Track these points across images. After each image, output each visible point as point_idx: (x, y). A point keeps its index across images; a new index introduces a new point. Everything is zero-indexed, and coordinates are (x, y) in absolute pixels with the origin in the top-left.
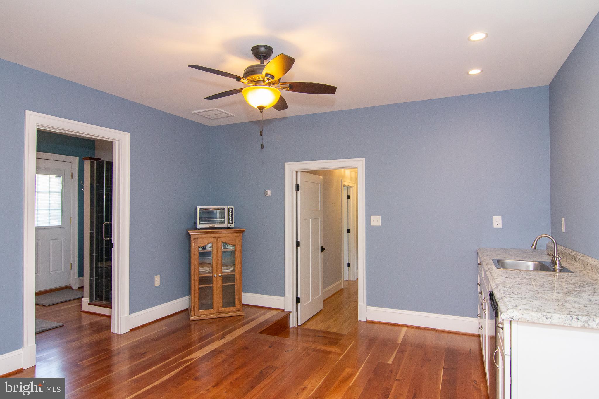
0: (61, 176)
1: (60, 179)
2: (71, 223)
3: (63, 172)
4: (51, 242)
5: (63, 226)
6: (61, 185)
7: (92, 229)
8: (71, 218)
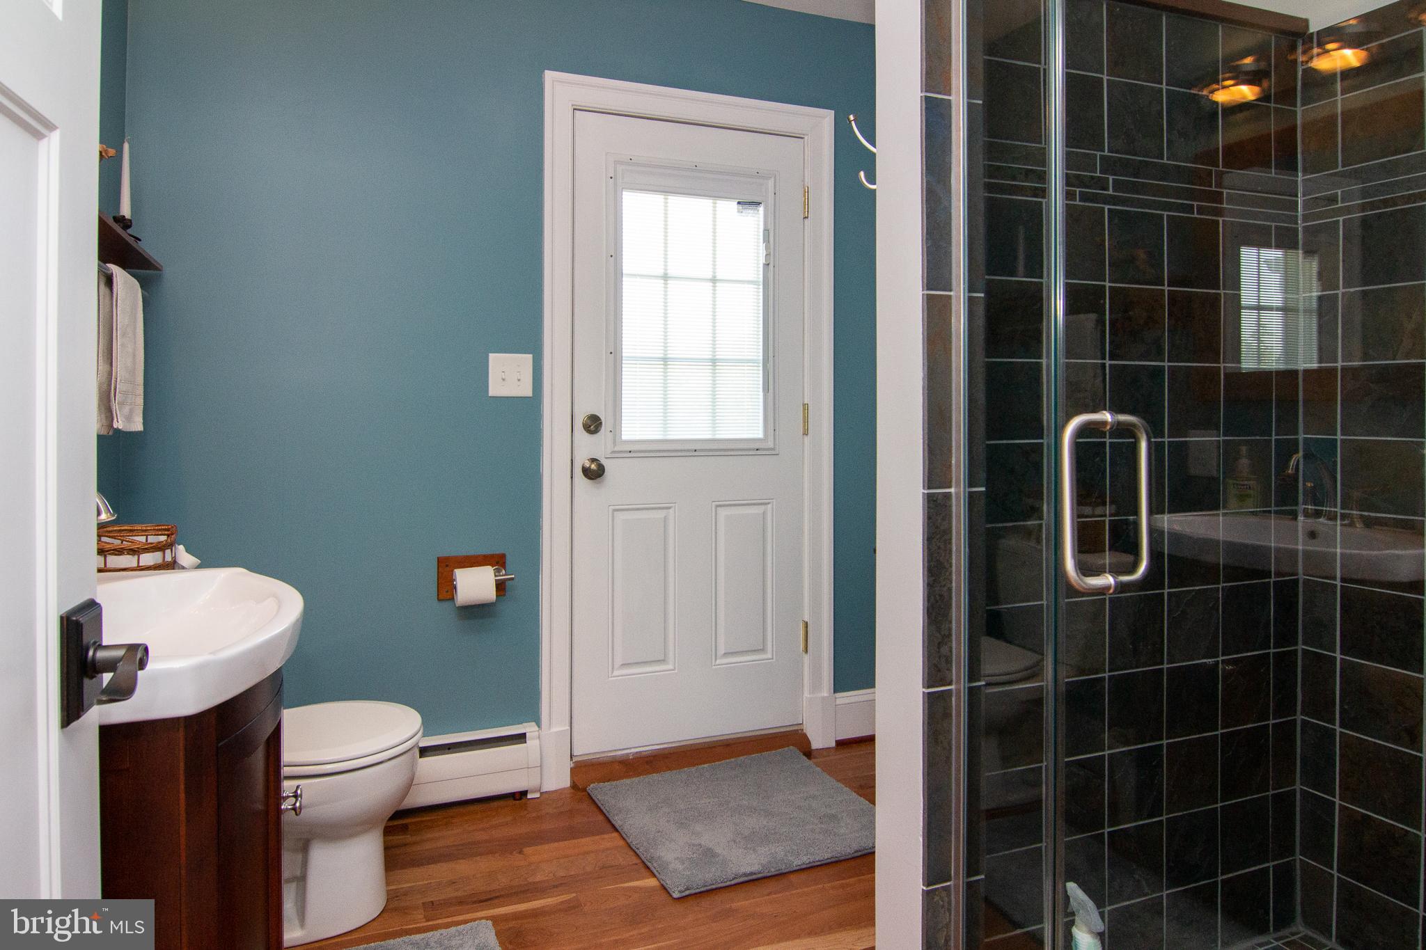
0: (759, 203)
1: (754, 221)
2: (806, 433)
3: (771, 183)
4: (723, 513)
5: (770, 445)
6: (762, 246)
7: (936, 472)
8: (804, 405)
